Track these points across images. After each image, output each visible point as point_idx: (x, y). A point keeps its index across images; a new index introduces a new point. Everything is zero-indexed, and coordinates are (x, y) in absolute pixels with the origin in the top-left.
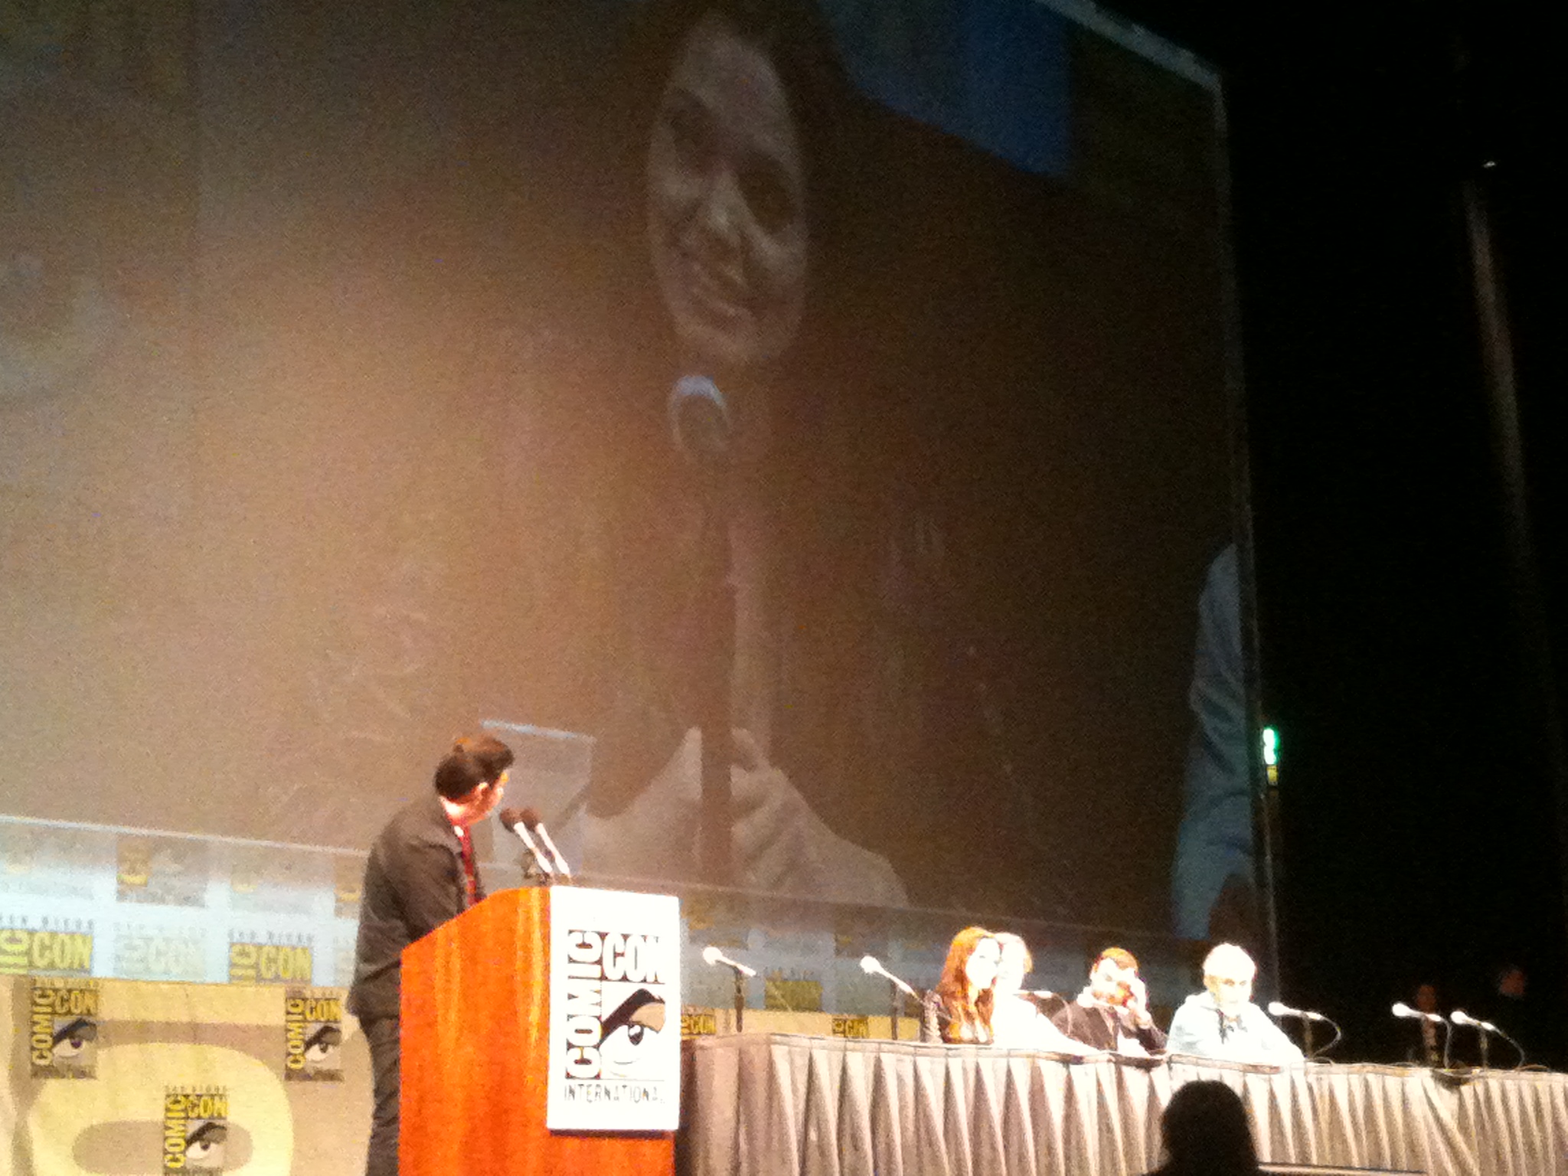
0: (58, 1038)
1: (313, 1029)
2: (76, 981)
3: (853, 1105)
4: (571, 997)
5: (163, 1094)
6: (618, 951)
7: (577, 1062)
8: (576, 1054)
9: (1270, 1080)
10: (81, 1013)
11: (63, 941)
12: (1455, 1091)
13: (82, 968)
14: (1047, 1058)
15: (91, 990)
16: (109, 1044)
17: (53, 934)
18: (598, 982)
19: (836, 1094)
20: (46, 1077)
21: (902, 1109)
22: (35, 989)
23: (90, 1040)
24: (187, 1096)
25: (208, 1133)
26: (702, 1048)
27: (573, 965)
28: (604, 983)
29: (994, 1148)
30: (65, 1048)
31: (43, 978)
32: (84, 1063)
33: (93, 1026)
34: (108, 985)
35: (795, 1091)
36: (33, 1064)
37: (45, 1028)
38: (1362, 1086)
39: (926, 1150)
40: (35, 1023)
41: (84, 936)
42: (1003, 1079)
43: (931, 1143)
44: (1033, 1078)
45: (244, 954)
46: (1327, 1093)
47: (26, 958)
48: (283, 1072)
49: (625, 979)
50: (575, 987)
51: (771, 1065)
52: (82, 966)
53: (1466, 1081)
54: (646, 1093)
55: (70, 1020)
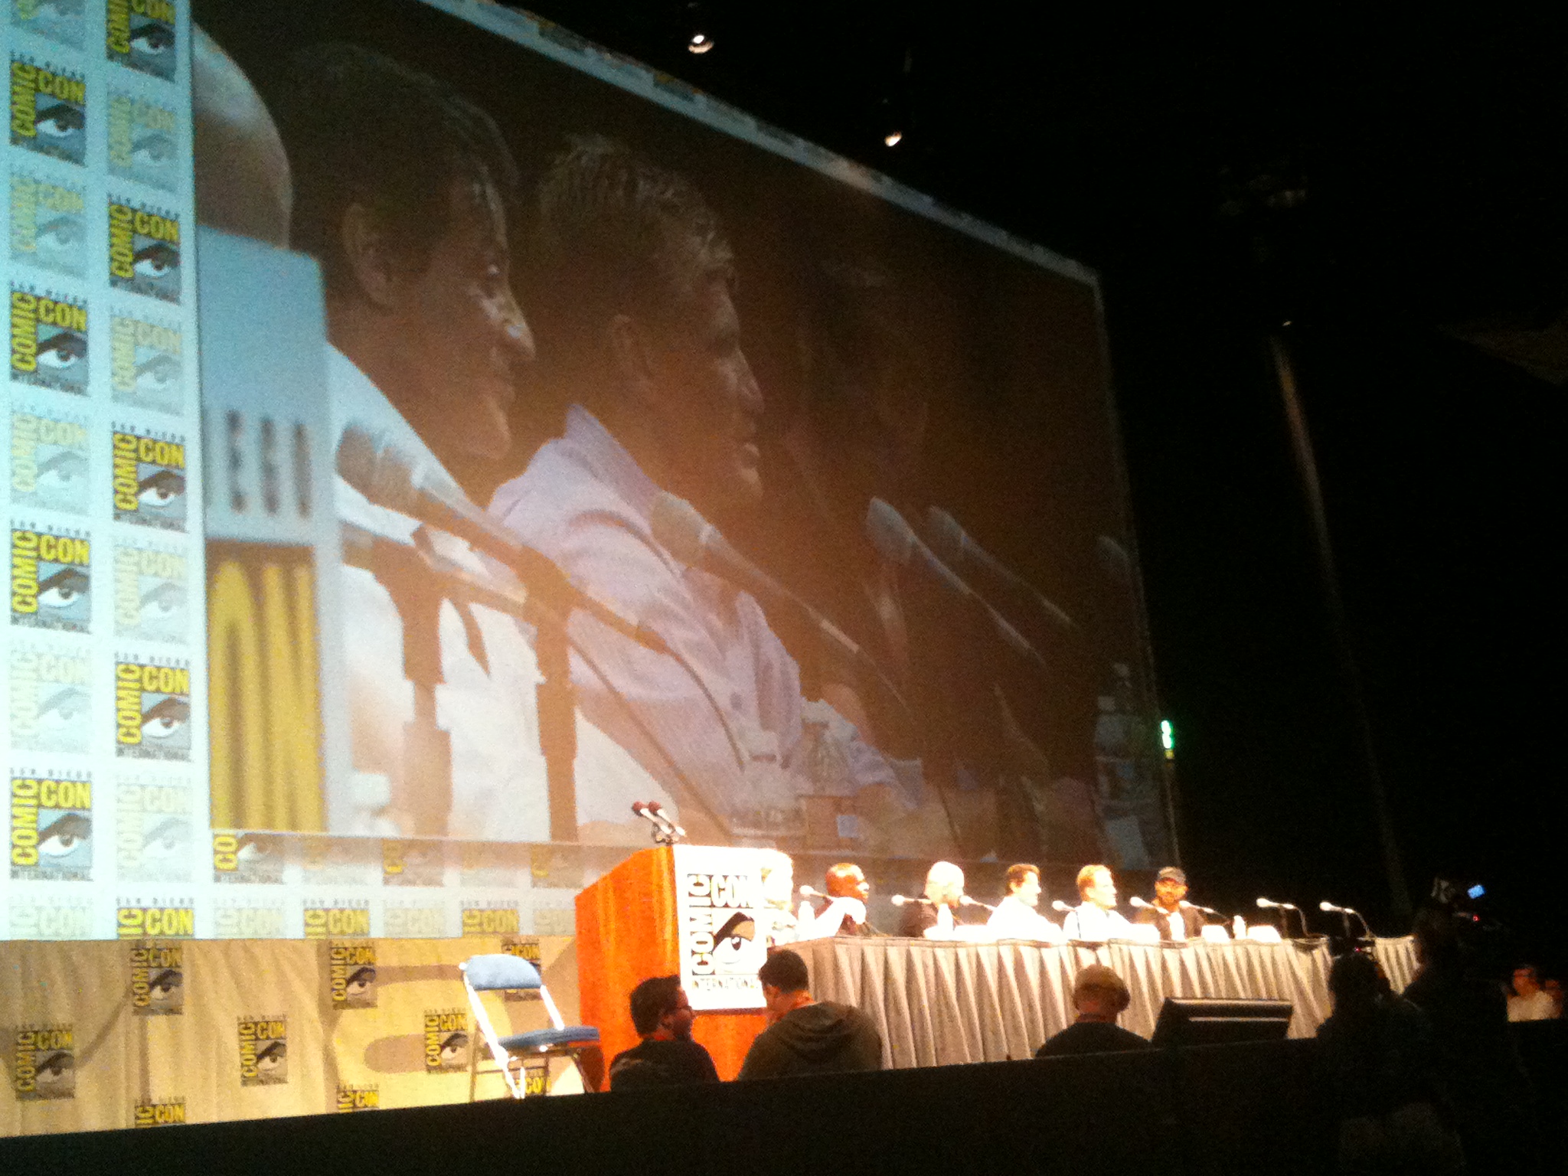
0: (349, 982)
2: (360, 941)
4: (691, 919)
6: (721, 887)
7: (699, 964)
8: (698, 958)
9: (1180, 953)
10: (365, 964)
11: (349, 915)
12: (1309, 954)
13: (363, 933)
14: (1025, 945)
15: (369, 947)
16: (384, 983)
17: (342, 910)
18: (709, 908)
19: (882, 977)
20: (343, 1008)
22: (332, 948)
23: (372, 981)
24: (439, 1016)
25: (454, 1041)
27: (692, 898)
28: (714, 909)
29: (993, 1009)
30: (354, 988)
31: (337, 941)
32: (368, 997)
33: (372, 971)
34: (380, 943)
36: (334, 1000)
37: (341, 974)
40: (334, 972)
41: (363, 910)
42: (996, 961)
44: (1016, 959)
45: (471, 916)
47: (324, 928)
49: (726, 906)
50: (694, 912)
51: (835, 959)
52: (362, 930)
54: (746, 983)
55: (357, 968)
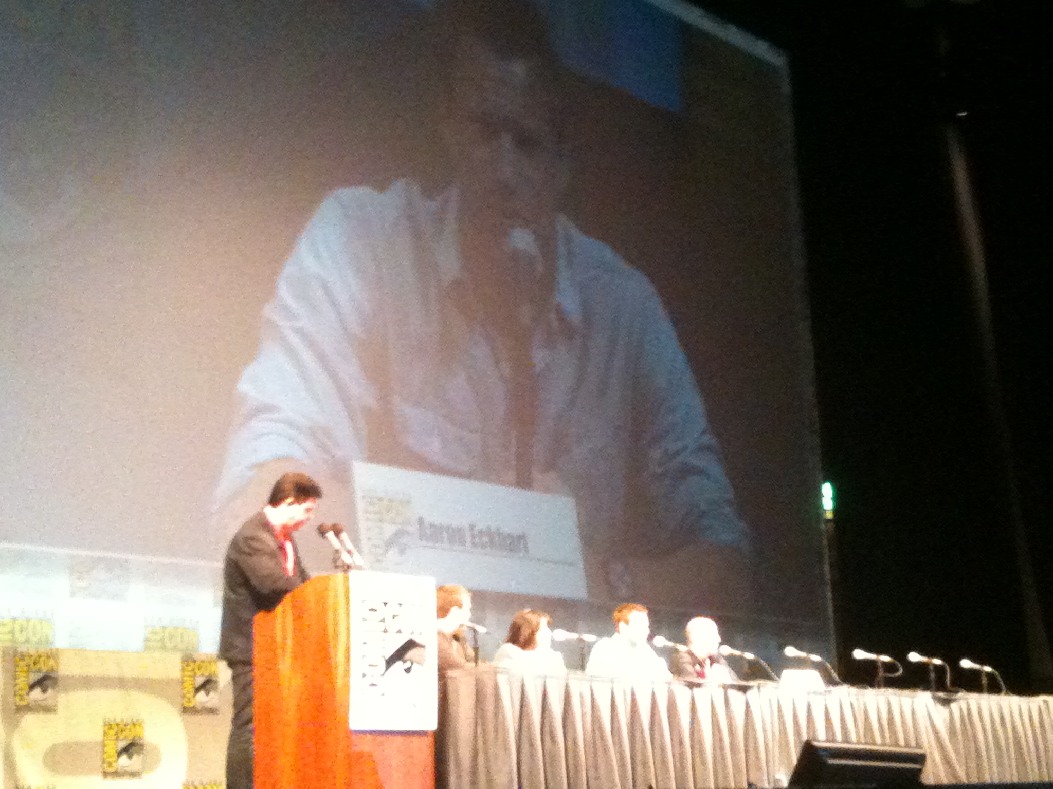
0: (32, 687)
1: (200, 680)
2: (42, 650)
3: (551, 716)
4: (364, 643)
5: (101, 723)
8: (368, 681)
10: (47, 671)
11: (35, 625)
12: (948, 707)
13: (47, 641)
15: (52, 655)
16: (66, 690)
17: (28, 620)
18: (382, 633)
20: (25, 713)
21: (583, 715)
22: (16, 655)
23: (53, 688)
24: (117, 725)
25: (131, 748)
26: (451, 678)
28: (387, 634)
29: (644, 743)
30: (37, 693)
31: (22, 649)
32: (50, 702)
33: (56, 679)
34: (64, 652)
35: (513, 706)
36: (16, 705)
37: (23, 681)
38: (886, 703)
39: (598, 742)
40: (17, 678)
41: (48, 621)
42: (650, 699)
43: (602, 738)
44: (669, 698)
45: (153, 632)
46: (862, 707)
47: (11, 635)
48: (180, 708)
49: (400, 632)
50: (367, 636)
51: (496, 688)
53: (955, 700)
55: (40, 675)
